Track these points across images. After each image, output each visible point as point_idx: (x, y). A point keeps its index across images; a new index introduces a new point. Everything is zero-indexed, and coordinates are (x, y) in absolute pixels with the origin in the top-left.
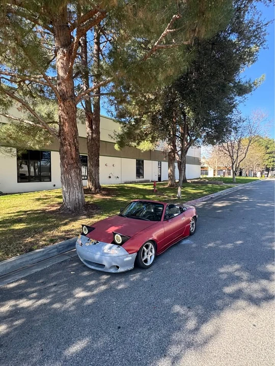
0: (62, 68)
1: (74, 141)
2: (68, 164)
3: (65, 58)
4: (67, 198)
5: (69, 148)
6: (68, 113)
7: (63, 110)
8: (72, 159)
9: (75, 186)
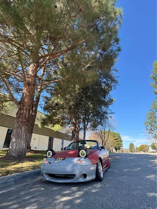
0: (32, 71)
1: (29, 108)
2: (22, 122)
3: (34, 67)
4: (14, 147)
5: (25, 112)
6: (29, 92)
7: (27, 90)
8: (25, 119)
9: (22, 138)
